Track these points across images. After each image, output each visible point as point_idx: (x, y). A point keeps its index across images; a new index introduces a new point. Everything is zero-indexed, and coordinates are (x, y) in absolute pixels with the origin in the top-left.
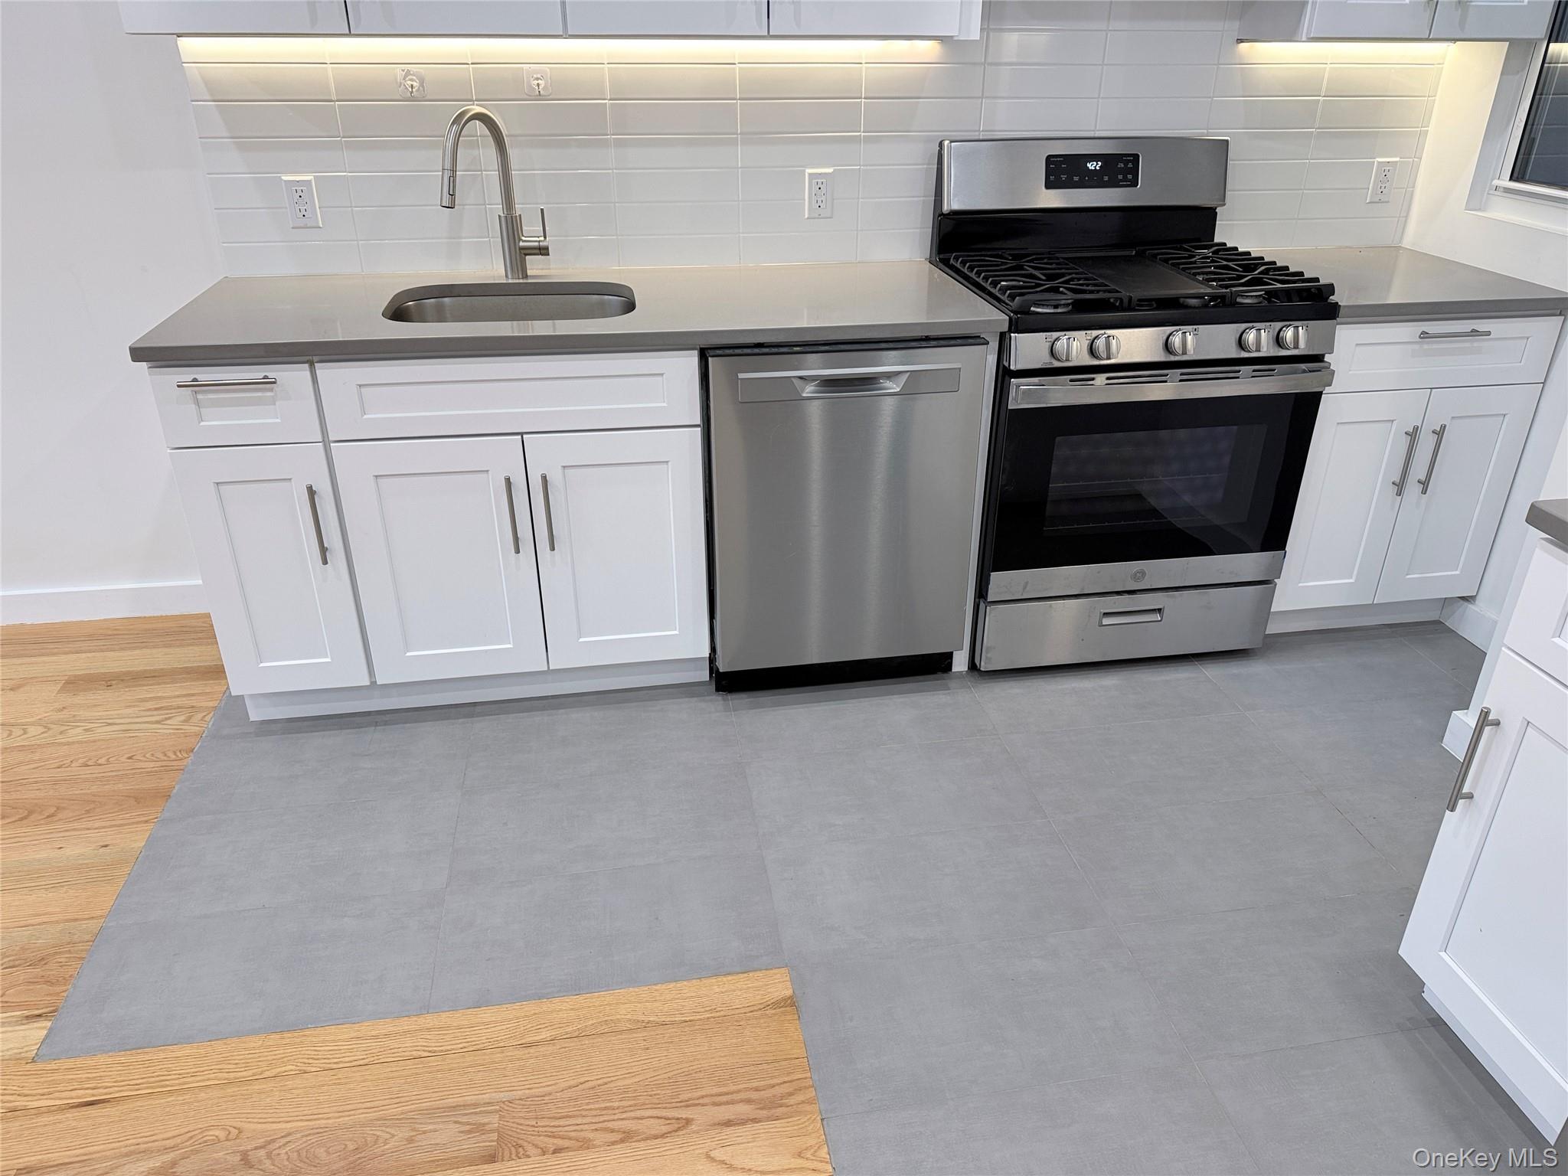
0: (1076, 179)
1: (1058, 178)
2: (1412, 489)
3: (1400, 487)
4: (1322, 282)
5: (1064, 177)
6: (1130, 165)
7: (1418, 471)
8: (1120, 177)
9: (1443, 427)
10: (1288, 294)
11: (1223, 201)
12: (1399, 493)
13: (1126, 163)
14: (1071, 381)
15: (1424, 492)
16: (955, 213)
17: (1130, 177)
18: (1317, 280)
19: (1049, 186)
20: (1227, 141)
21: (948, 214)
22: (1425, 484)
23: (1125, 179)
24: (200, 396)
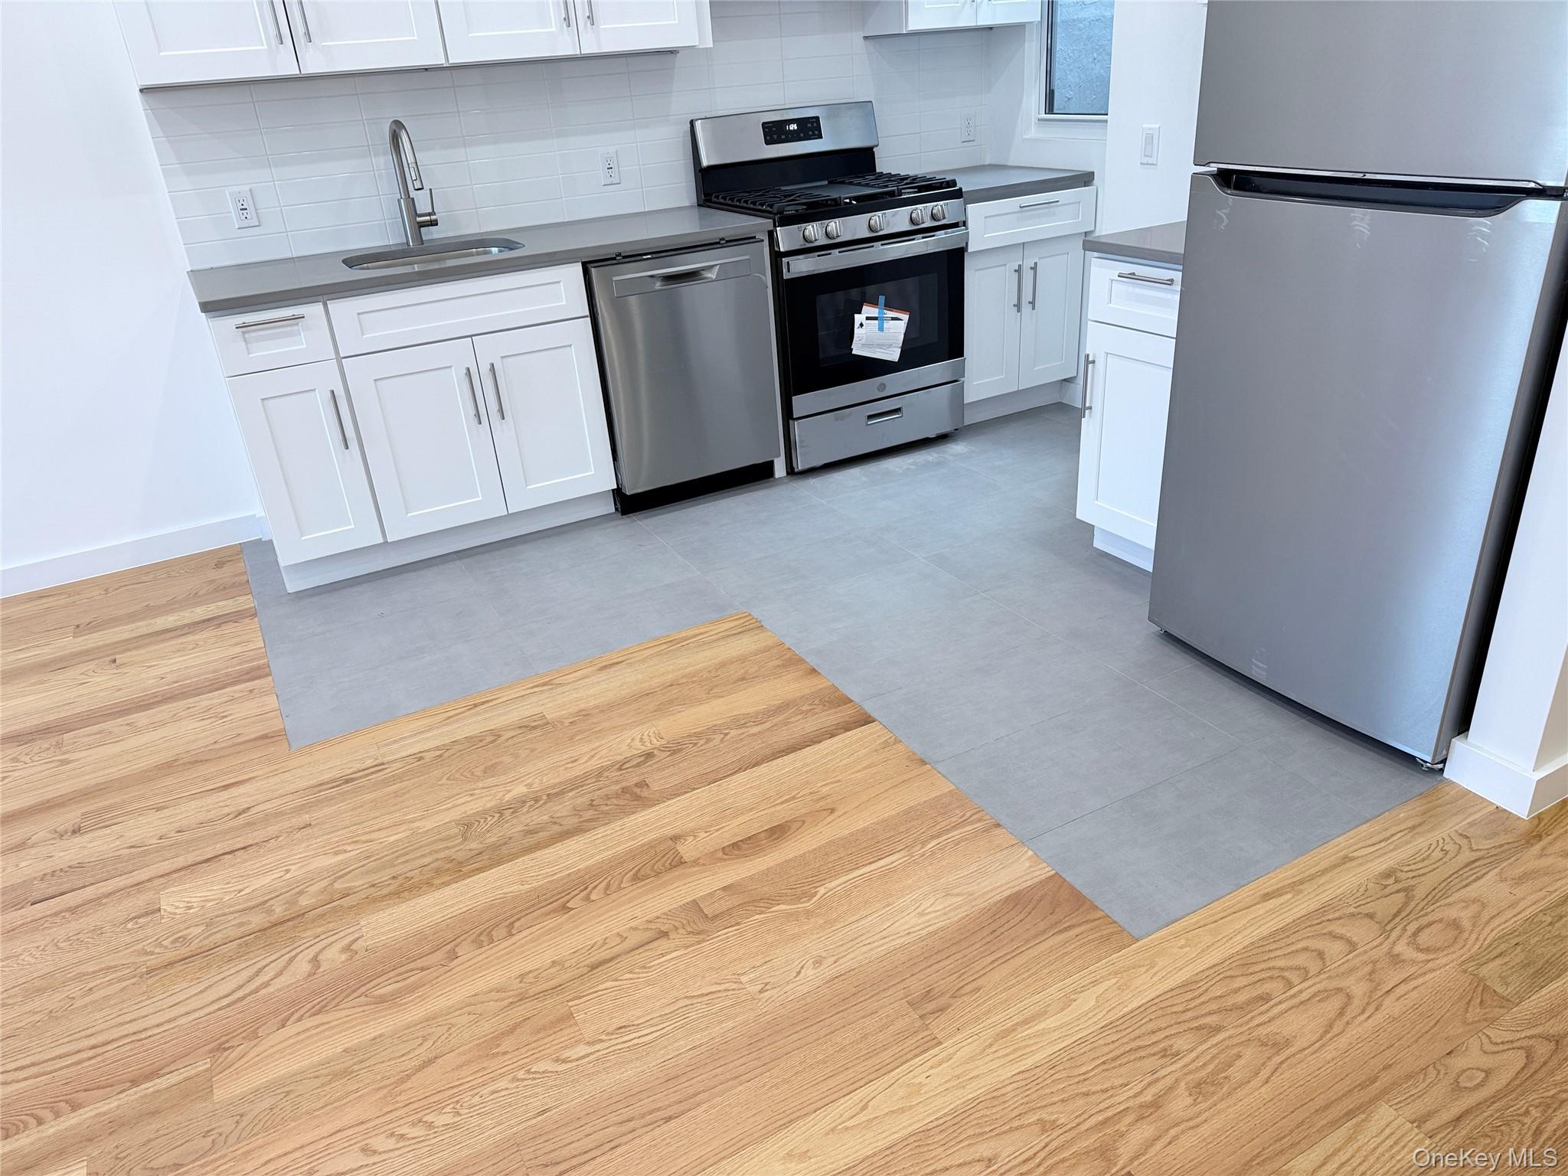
0: (783, 137)
1: (771, 137)
2: (1026, 308)
3: (1018, 306)
4: (948, 179)
5: (775, 137)
6: (815, 125)
7: (1027, 296)
8: (810, 133)
9: (1036, 264)
11: (877, 142)
12: (1019, 311)
14: (819, 256)
15: (1034, 309)
16: (712, 168)
17: (816, 132)
20: (871, 101)
21: (706, 169)
22: (1033, 303)
23: (814, 134)
24: (247, 335)
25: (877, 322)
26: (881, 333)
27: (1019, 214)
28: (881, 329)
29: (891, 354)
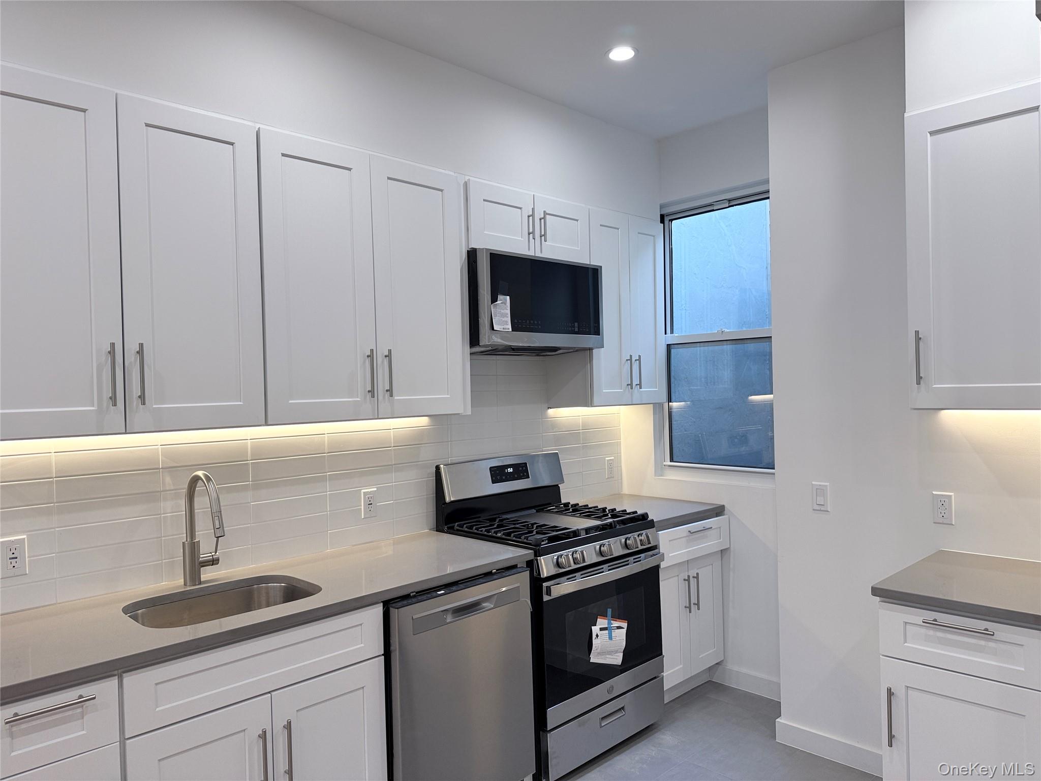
0: (504, 477)
1: (496, 478)
2: (694, 608)
3: (690, 608)
4: (639, 512)
5: (499, 477)
6: (524, 468)
7: (694, 600)
8: (522, 474)
9: (697, 574)
10: (623, 522)
11: (562, 481)
12: (690, 612)
13: (522, 467)
14: (568, 579)
15: (699, 609)
16: (452, 502)
17: (525, 474)
18: (636, 512)
19: (493, 482)
20: (557, 453)
21: (449, 503)
22: (698, 604)
23: (524, 475)
25: (607, 632)
26: (610, 642)
27: (687, 538)
28: (610, 638)
29: (616, 659)
